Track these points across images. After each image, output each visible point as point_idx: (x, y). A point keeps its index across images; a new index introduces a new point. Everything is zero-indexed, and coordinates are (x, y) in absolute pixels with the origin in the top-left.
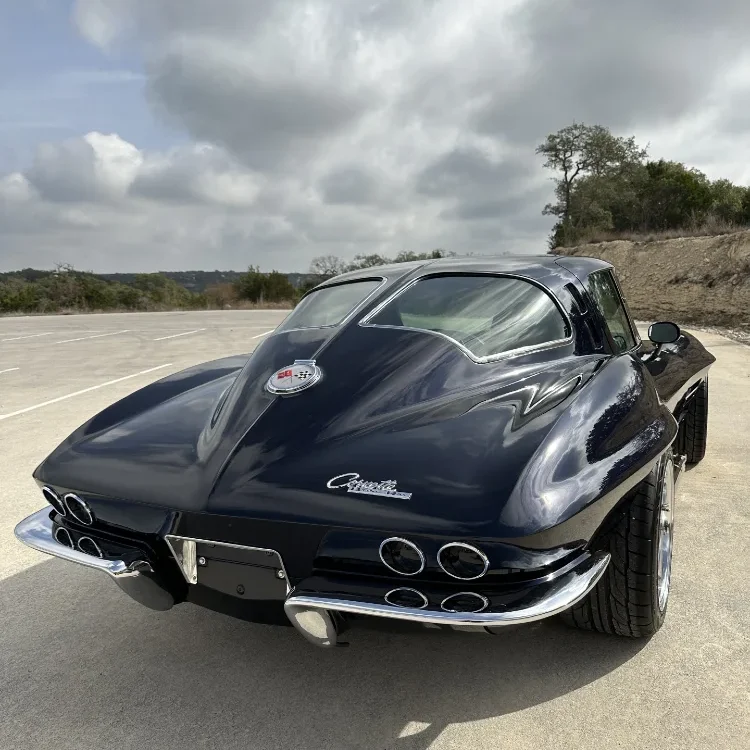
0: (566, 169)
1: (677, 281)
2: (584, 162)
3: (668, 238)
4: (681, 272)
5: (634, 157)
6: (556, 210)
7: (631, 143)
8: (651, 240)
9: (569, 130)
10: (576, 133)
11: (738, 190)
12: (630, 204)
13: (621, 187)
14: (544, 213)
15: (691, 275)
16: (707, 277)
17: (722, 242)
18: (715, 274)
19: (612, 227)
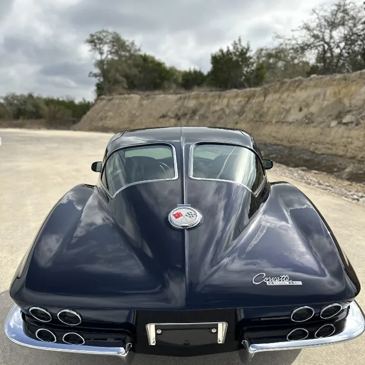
0: (101, 53)
1: (163, 116)
2: (110, 51)
3: (156, 94)
4: (164, 112)
5: (136, 51)
6: (95, 75)
7: (133, 44)
8: (148, 95)
9: (100, 33)
10: (104, 34)
11: (179, 72)
12: (135, 76)
13: (129, 66)
14: (89, 76)
15: (169, 114)
16: (177, 115)
17: (180, 98)
18: (180, 113)
19: (126, 86)
